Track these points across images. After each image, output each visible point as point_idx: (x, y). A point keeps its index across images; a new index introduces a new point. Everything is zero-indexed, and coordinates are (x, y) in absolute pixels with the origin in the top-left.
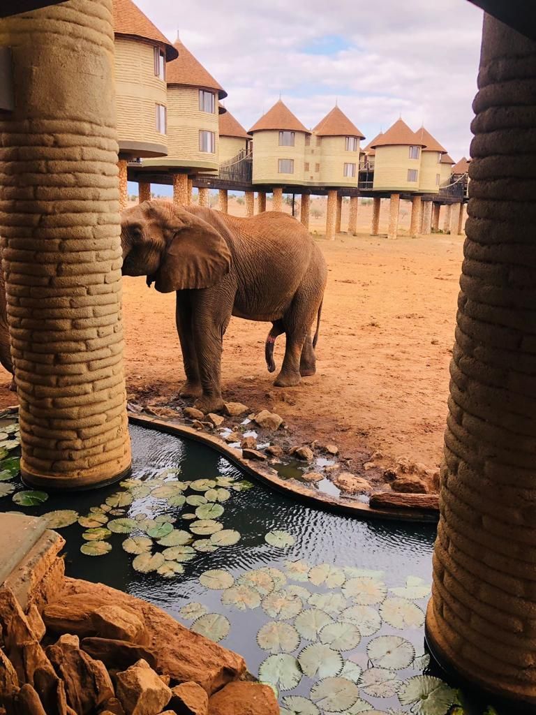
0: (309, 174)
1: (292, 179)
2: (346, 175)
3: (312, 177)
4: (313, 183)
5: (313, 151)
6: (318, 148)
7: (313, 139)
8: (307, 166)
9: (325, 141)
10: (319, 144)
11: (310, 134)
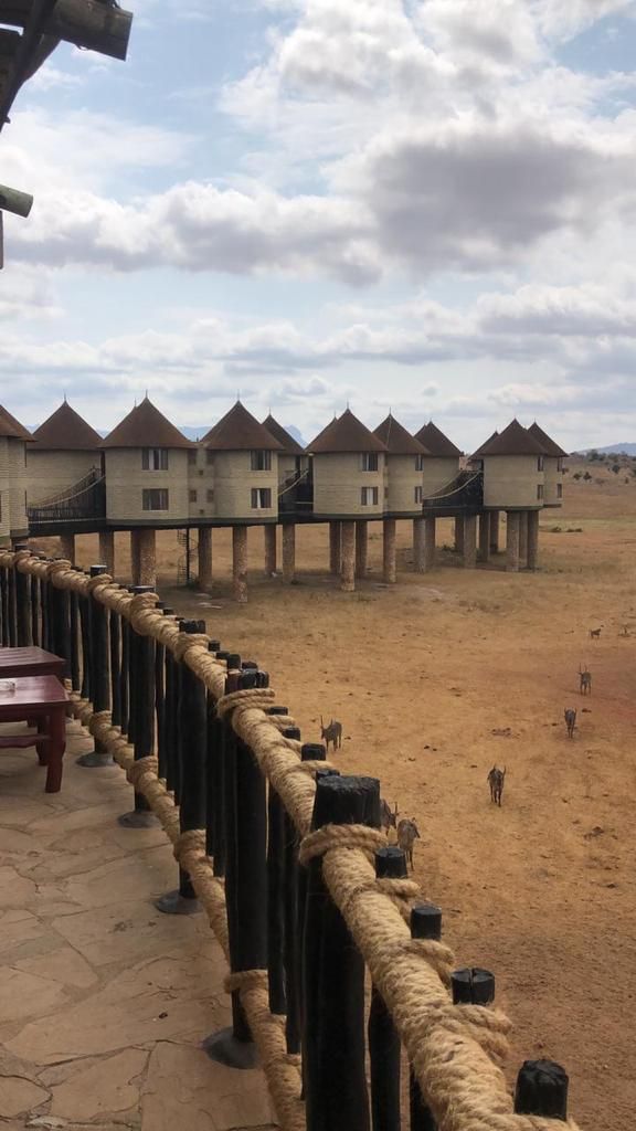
0: (197, 506)
1: (167, 517)
2: (255, 506)
3: (202, 511)
4: (205, 519)
5: (201, 472)
6: (211, 468)
7: (201, 457)
8: (193, 496)
9: (219, 459)
10: (210, 461)
11: (196, 450)
